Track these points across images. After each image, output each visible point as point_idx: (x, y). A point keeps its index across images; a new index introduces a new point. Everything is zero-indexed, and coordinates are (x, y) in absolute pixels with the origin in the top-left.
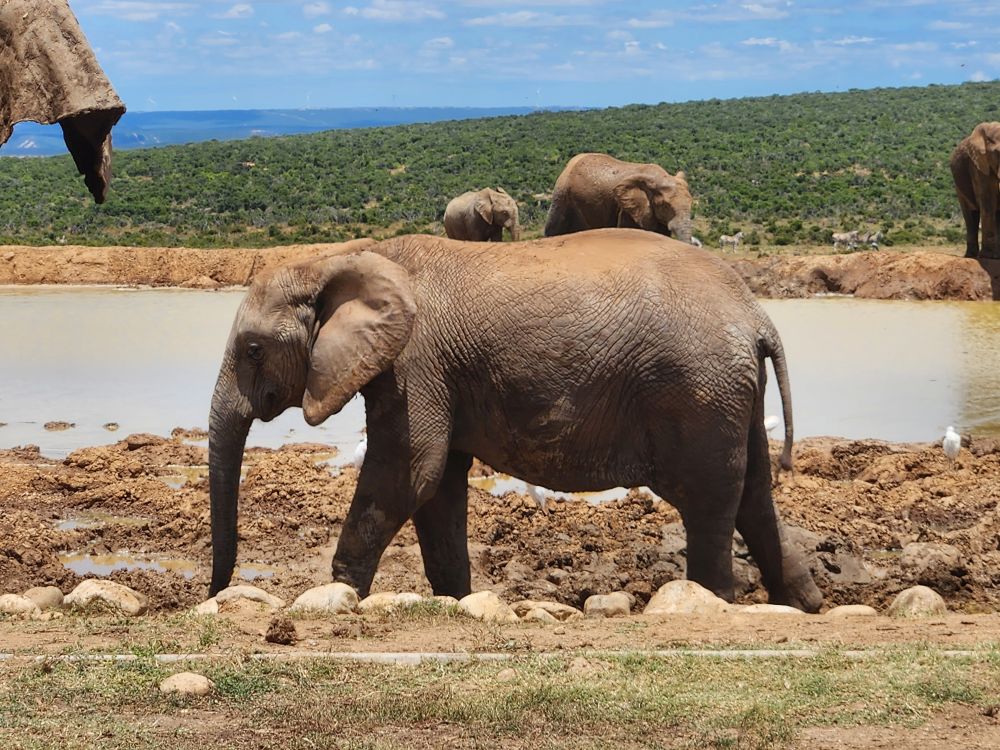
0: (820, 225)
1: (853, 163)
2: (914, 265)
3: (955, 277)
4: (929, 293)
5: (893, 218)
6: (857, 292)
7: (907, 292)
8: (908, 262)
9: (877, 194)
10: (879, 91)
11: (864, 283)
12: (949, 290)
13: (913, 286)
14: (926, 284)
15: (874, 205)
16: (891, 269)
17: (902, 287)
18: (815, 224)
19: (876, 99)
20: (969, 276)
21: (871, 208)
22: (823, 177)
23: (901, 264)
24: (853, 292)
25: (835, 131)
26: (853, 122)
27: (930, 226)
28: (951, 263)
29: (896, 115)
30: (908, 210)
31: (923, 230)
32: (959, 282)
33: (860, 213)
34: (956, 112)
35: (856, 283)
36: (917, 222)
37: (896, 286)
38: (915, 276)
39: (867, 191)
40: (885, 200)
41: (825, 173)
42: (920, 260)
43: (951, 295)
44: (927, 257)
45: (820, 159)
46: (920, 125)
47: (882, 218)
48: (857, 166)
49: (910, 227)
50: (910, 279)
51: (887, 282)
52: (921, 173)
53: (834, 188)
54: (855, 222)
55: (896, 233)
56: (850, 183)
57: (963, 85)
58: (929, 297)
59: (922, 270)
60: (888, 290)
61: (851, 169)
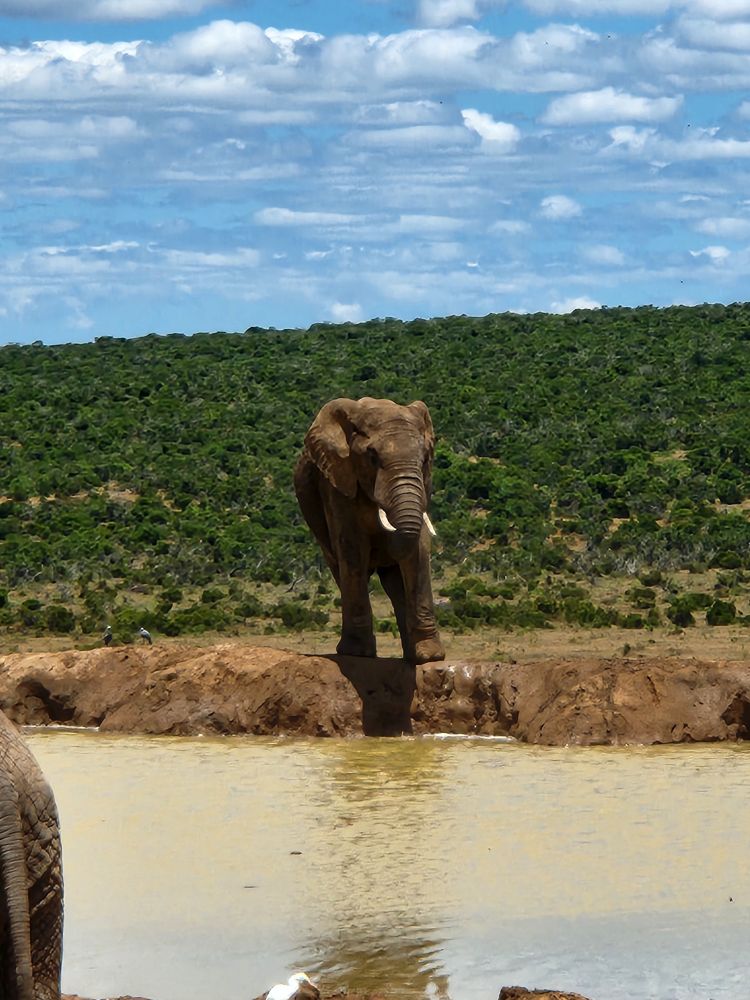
0: (41, 598)
1: (105, 479)
2: (215, 670)
3: (292, 690)
4: (244, 722)
5: (180, 583)
6: (107, 722)
7: (201, 721)
8: (202, 665)
9: (150, 538)
10: (152, 341)
11: (118, 706)
12: (282, 717)
13: (212, 708)
14: (237, 706)
15: (145, 558)
16: (170, 678)
17: (192, 712)
18: (31, 596)
19: (147, 357)
20: (318, 689)
21: (138, 565)
22: (46, 506)
23: (190, 667)
24: (97, 721)
25: (70, 418)
26: (104, 401)
27: (250, 598)
28: (285, 665)
29: (185, 387)
30: (209, 569)
31: (235, 605)
32: (299, 701)
33: (117, 574)
34: (298, 382)
35: (104, 705)
36: (225, 590)
37: (179, 709)
38: (216, 690)
39: (132, 531)
40: (164, 550)
41: (52, 498)
42: (225, 660)
43: (286, 728)
44: (240, 653)
45: (41, 472)
46: (231, 407)
47: (160, 582)
48: (112, 484)
49: (213, 599)
50: (207, 697)
51: (163, 701)
52: (233, 496)
53: (66, 526)
54: (108, 590)
55: (186, 612)
56: (98, 517)
57: (312, 328)
58: (242, 730)
59: (229, 678)
60: (165, 716)
61: (100, 491)
